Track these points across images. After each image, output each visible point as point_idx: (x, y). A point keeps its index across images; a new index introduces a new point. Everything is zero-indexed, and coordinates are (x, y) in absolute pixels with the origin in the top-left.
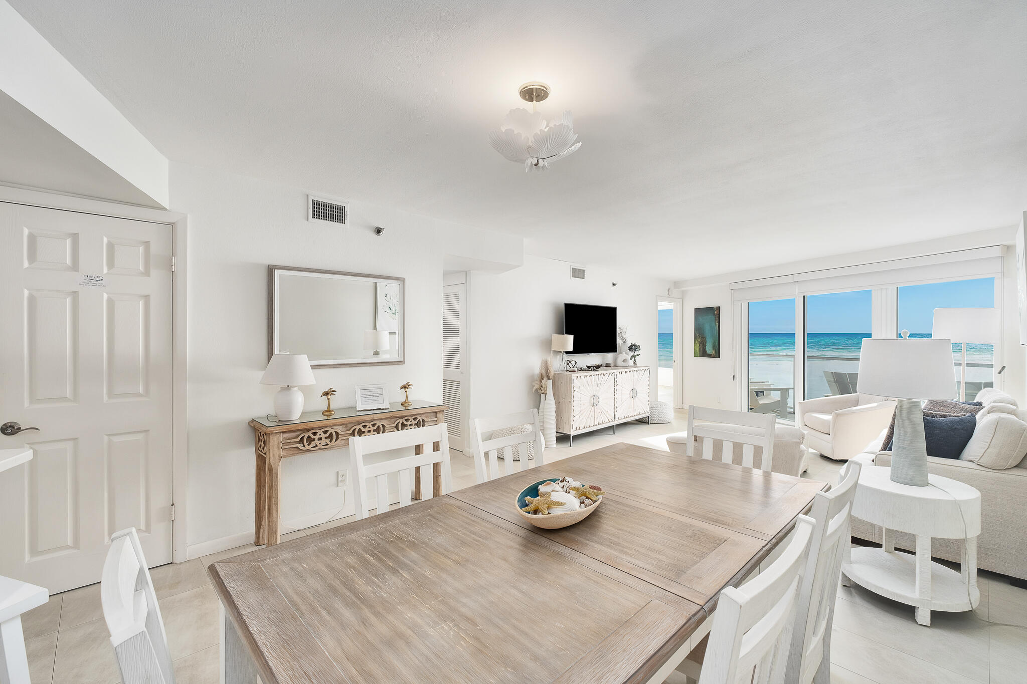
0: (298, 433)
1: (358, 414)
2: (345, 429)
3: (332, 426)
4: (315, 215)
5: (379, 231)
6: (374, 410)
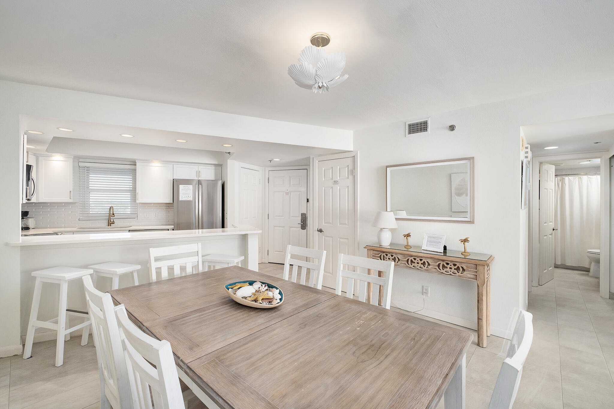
0: (379, 252)
1: (423, 251)
2: (403, 258)
3: (396, 254)
4: (410, 133)
5: (452, 128)
6: (432, 251)
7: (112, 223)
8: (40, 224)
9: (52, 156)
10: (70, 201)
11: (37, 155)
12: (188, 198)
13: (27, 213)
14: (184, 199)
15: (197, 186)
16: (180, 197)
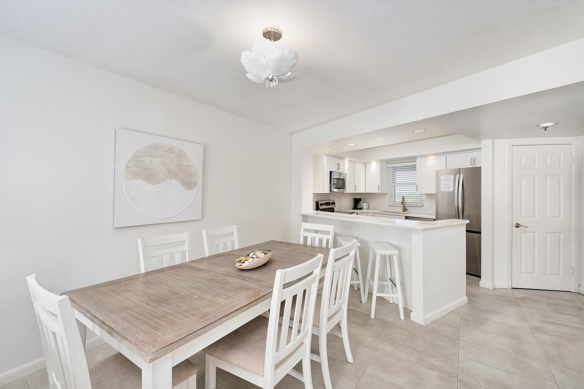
8: (371, 207)
9: (372, 163)
10: (379, 192)
11: (365, 164)
12: (449, 189)
13: (360, 199)
14: (444, 190)
15: (458, 175)
16: (442, 187)
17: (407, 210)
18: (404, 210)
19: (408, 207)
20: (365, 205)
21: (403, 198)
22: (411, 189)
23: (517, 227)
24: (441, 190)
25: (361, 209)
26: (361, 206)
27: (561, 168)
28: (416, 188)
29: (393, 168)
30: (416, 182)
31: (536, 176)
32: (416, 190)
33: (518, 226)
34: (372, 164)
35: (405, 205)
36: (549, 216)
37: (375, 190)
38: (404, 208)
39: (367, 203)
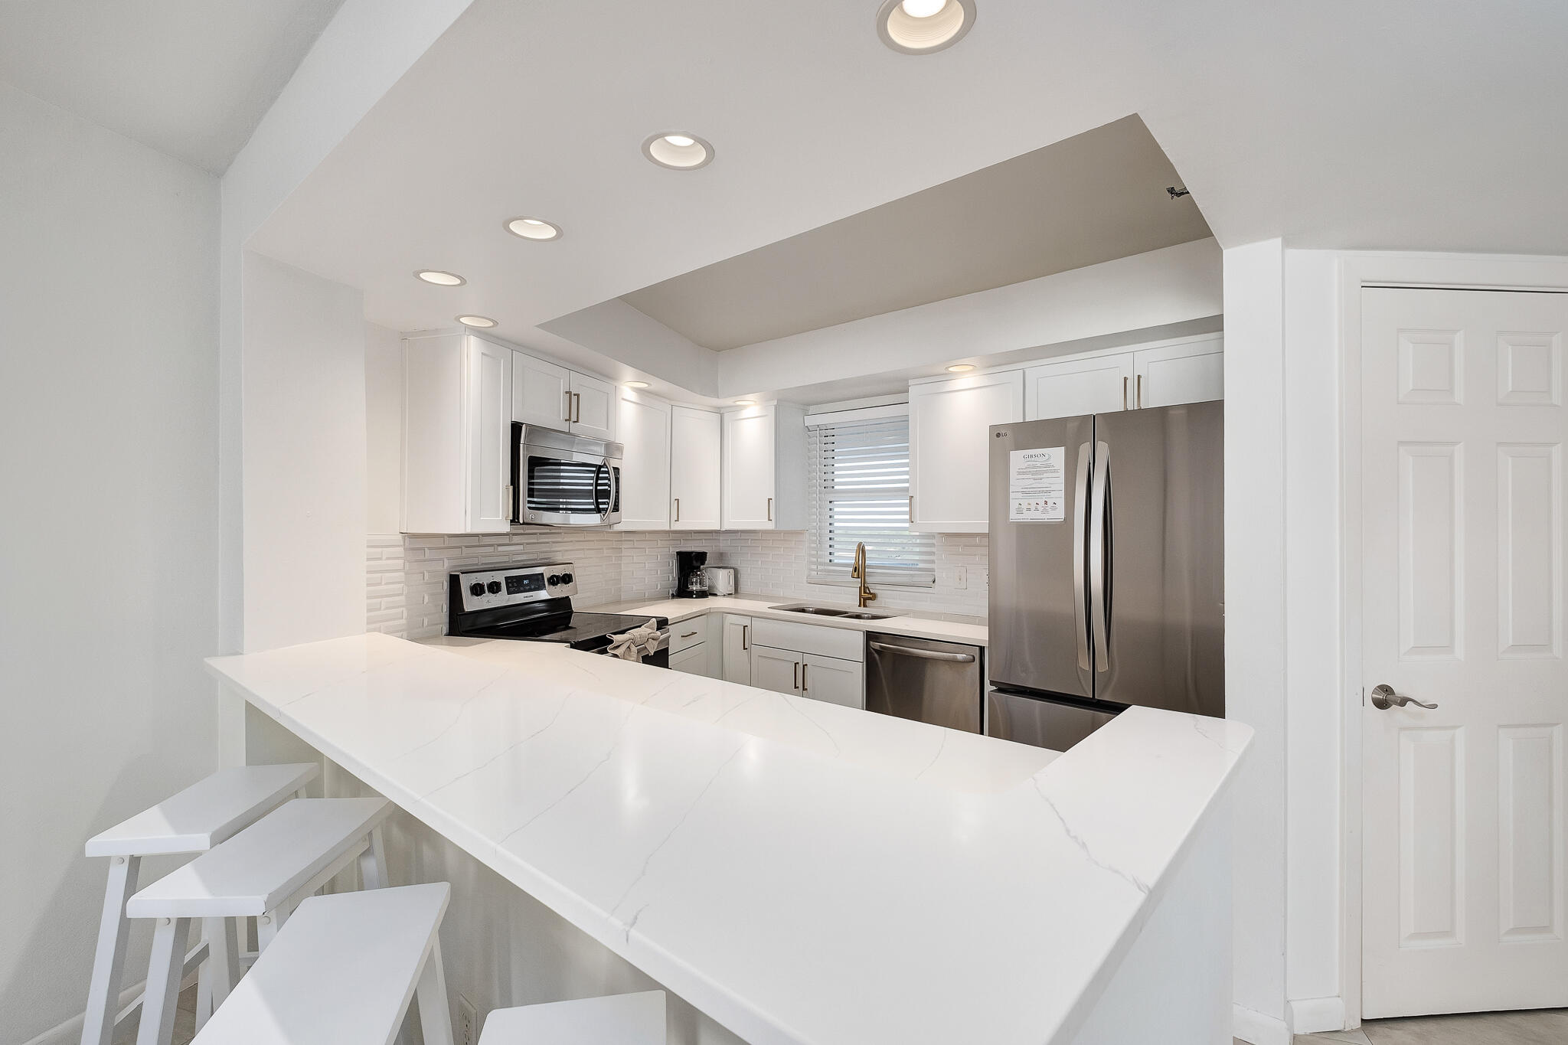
7: (870, 599)
8: (746, 585)
9: (743, 407)
10: (770, 526)
11: (720, 412)
12: (1045, 511)
13: (701, 557)
14: (1028, 517)
15: (1085, 450)
16: (1013, 505)
17: (874, 597)
18: (865, 599)
19: (878, 587)
20: (722, 579)
21: (861, 550)
22: (891, 516)
23: (1381, 704)
24: (1014, 516)
25: (703, 594)
26: (707, 582)
27: (1556, 406)
28: (907, 509)
29: (824, 433)
30: (907, 485)
31: (1454, 444)
32: (907, 517)
33: (1385, 699)
34: (745, 413)
35: (868, 580)
36: (1511, 643)
37: (757, 520)
38: (865, 592)
39: (732, 571)
